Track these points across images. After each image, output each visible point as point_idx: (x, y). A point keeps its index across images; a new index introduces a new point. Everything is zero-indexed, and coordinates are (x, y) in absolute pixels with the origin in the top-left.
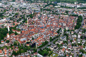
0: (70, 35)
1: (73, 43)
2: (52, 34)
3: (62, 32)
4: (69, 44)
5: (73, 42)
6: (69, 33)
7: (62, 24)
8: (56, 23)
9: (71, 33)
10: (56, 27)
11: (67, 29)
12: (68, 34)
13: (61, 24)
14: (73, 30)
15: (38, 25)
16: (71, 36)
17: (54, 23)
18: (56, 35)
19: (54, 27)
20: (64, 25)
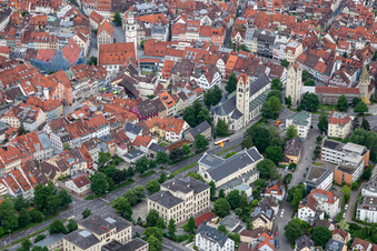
0: (310, 148)
1: (305, 213)
2: (130, 128)
3: (238, 115)
4: (258, 223)
5: (313, 204)
6: (303, 131)
7: (266, 41)
8: (203, 30)
9: (323, 126)
10: (188, 68)
11: (294, 87)
12: (291, 133)
13: (253, 46)
14: (356, 101)
15: (27, 38)
16: (317, 154)
17: (184, 29)
18: (172, 137)
19: (170, 69)
20: (280, 54)
